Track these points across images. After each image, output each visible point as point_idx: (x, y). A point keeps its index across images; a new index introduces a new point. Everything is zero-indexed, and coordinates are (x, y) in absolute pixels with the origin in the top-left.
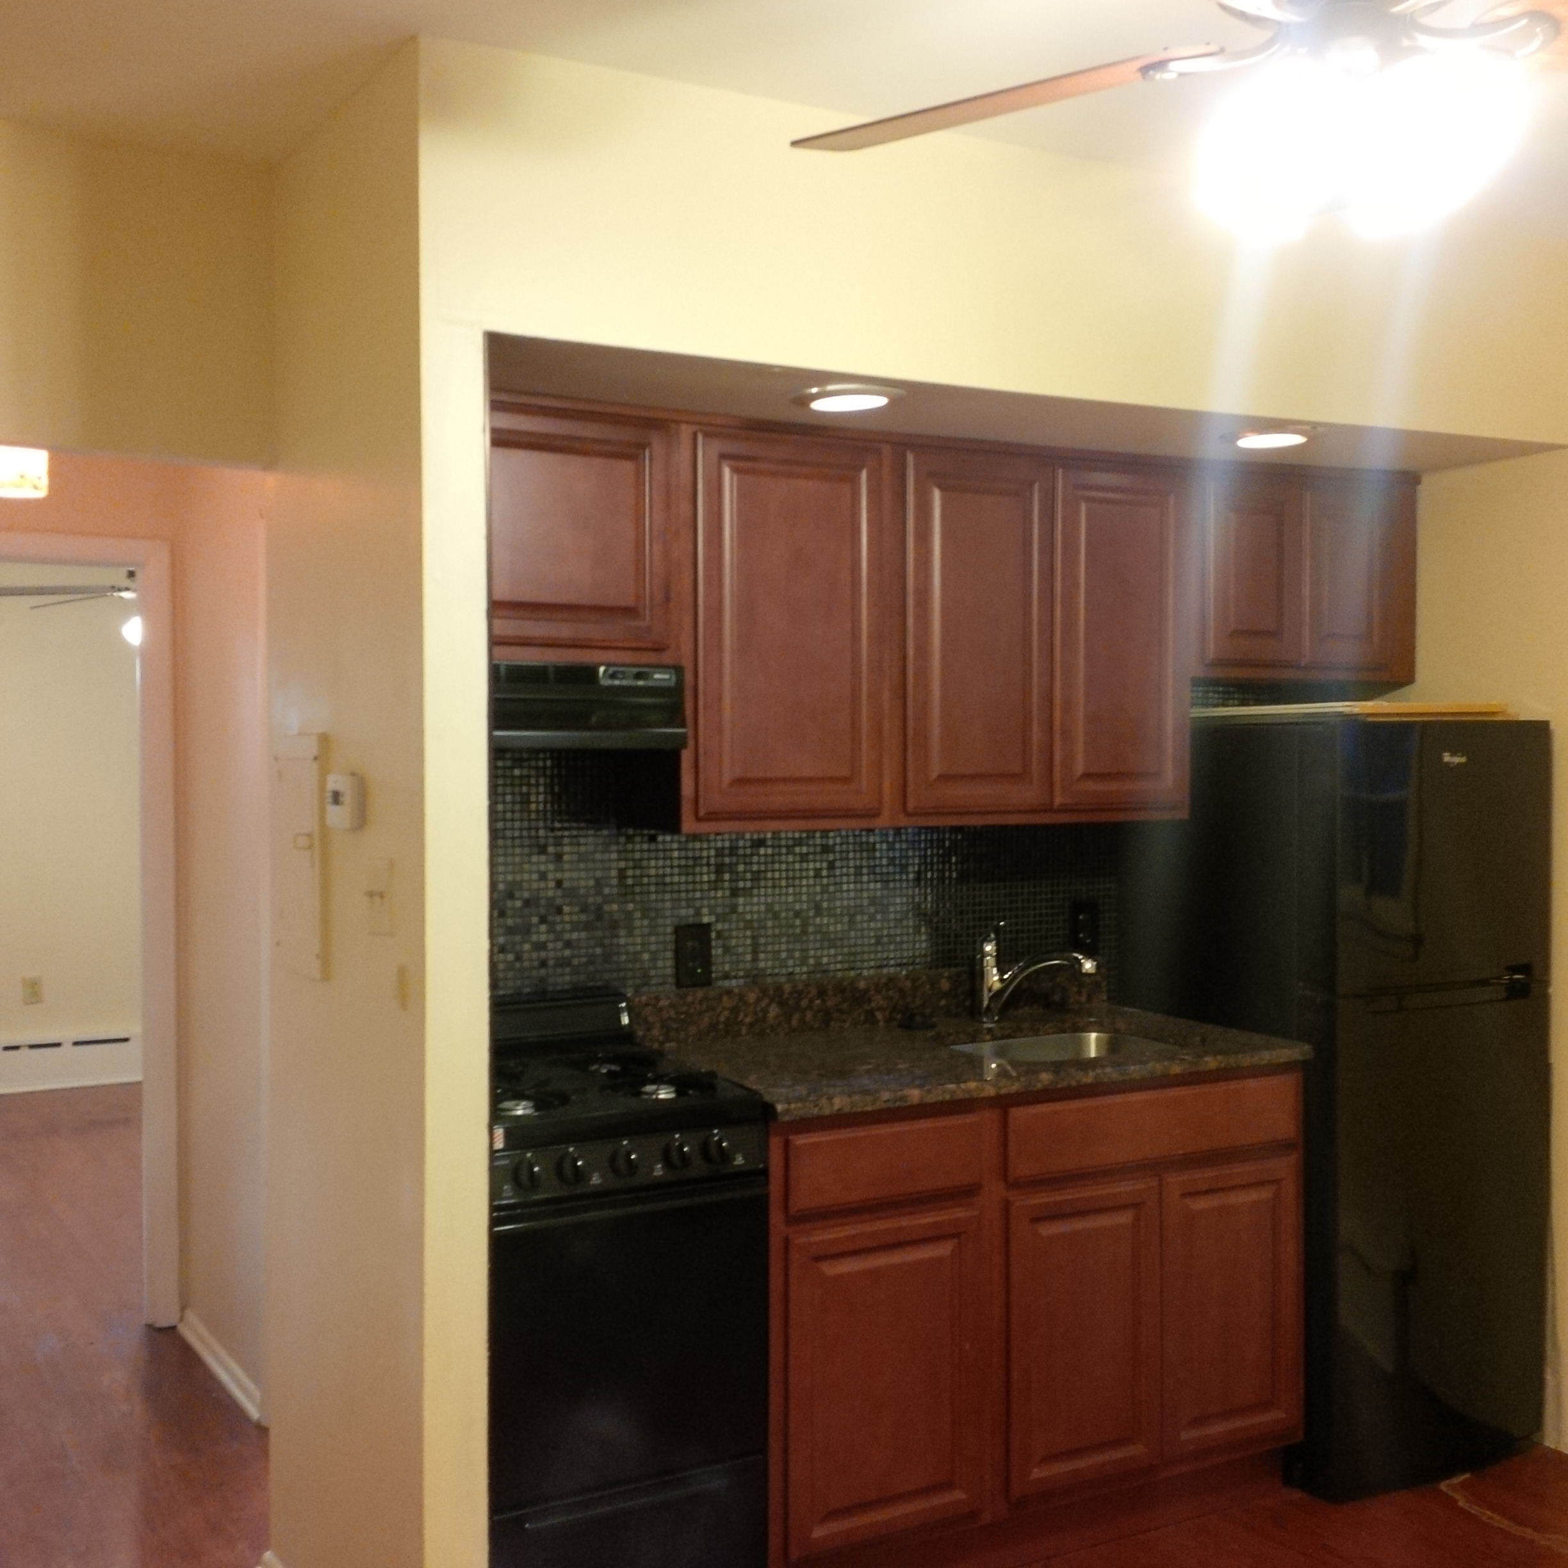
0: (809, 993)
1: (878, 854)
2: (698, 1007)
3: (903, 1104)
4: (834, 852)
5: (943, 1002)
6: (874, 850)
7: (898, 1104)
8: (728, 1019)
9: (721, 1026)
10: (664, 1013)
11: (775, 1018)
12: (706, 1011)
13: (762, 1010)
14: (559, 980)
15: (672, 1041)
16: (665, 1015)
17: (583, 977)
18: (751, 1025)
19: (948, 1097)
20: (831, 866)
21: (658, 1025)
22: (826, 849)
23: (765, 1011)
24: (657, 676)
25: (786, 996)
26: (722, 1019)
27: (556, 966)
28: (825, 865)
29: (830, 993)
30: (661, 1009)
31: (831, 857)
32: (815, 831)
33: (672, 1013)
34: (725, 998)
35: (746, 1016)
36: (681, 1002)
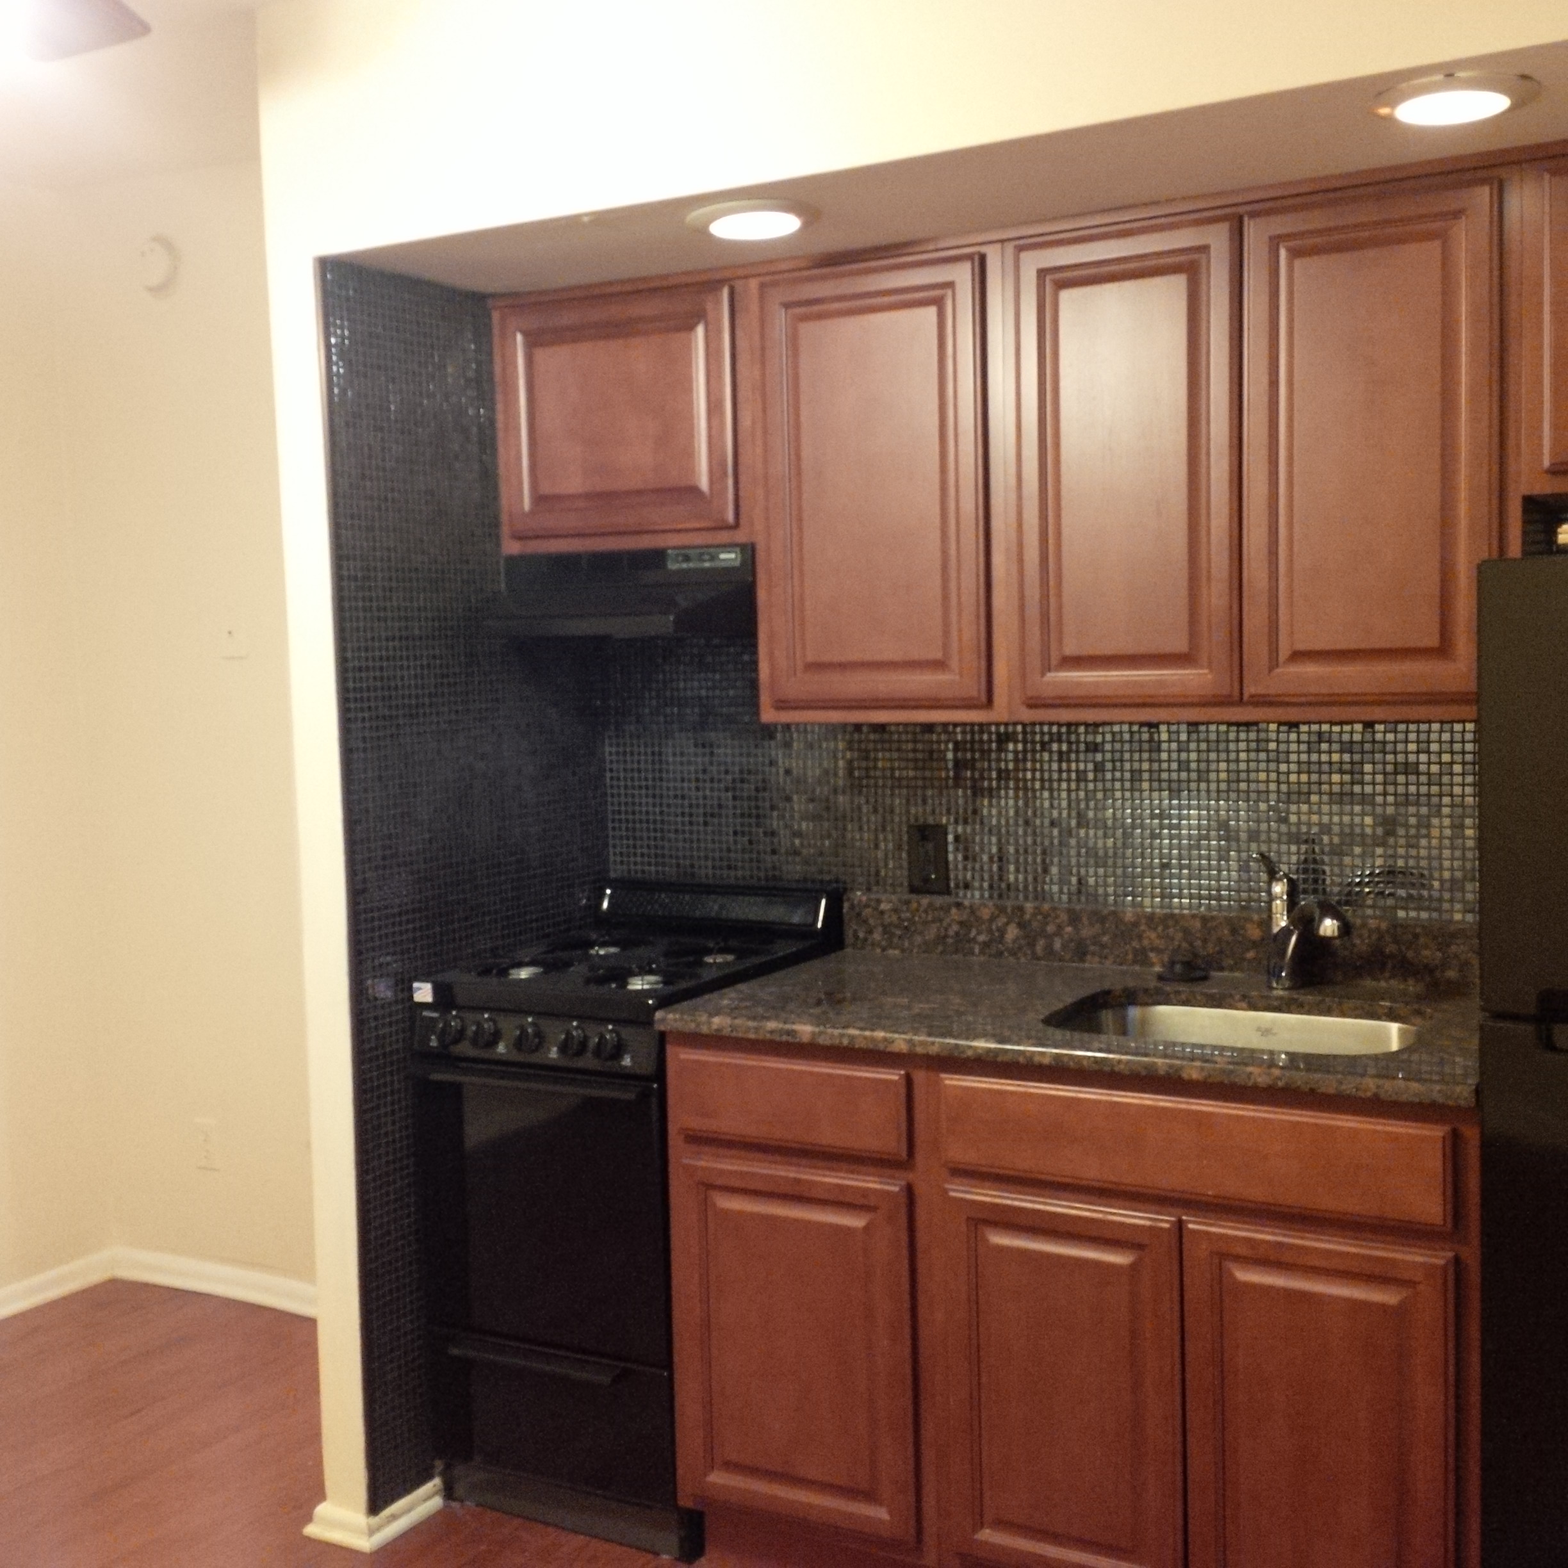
0: (1057, 917)
1: (1164, 756)
2: (924, 915)
3: (790, 1039)
4: (1103, 752)
5: (1250, 955)
6: (1159, 750)
7: (785, 1038)
8: (957, 934)
9: (950, 941)
10: (886, 916)
11: (1014, 941)
12: (933, 921)
13: (998, 930)
14: (790, 867)
15: (895, 948)
16: (887, 919)
17: (813, 869)
18: (986, 945)
19: (845, 1042)
20: (1099, 768)
21: (880, 929)
22: (1094, 748)
23: (1002, 932)
24: (723, 556)
25: (1027, 917)
26: (951, 933)
27: (787, 853)
28: (1090, 766)
29: (1085, 920)
30: (882, 913)
31: (1099, 757)
32: (1077, 725)
33: (894, 918)
34: (954, 910)
35: (979, 933)
36: (905, 908)
